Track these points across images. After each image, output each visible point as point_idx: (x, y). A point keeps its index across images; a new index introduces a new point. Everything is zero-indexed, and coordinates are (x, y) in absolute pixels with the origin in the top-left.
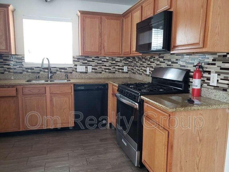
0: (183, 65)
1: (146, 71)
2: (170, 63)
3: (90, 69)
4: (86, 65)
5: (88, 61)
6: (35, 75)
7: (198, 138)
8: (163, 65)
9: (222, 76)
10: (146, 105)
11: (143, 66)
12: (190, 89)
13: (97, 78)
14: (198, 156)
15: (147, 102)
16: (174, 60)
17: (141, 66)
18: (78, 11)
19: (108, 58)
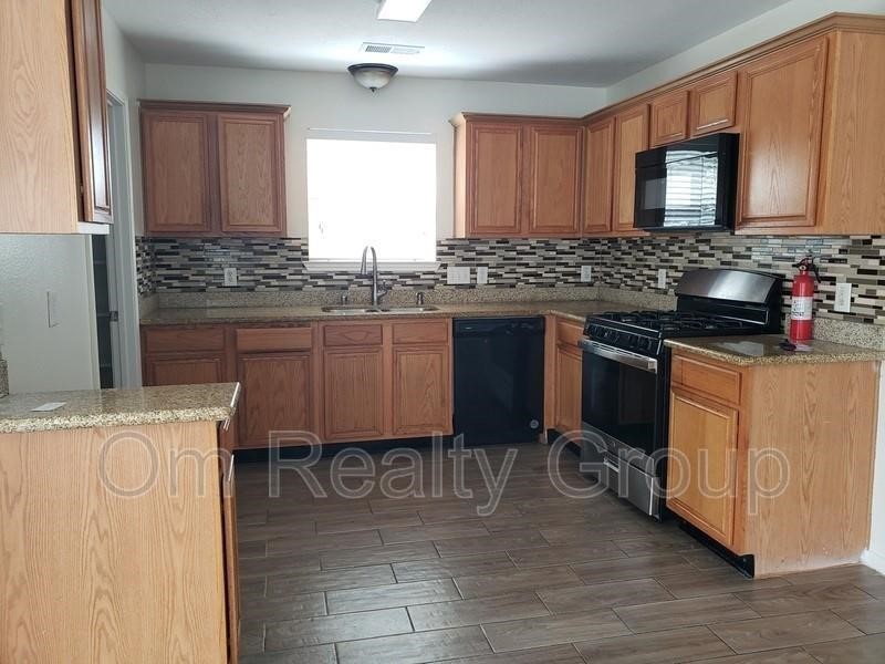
0: (766, 262)
1: (656, 279)
2: (729, 257)
3: (482, 275)
4: (473, 265)
5: (477, 254)
6: (337, 293)
7: (806, 428)
8: (709, 263)
9: (862, 289)
10: (676, 359)
11: (646, 266)
12: (786, 324)
13: (502, 303)
14: (807, 471)
15: (682, 352)
16: (742, 251)
17: (639, 266)
18: (462, 116)
19: (533, 243)
